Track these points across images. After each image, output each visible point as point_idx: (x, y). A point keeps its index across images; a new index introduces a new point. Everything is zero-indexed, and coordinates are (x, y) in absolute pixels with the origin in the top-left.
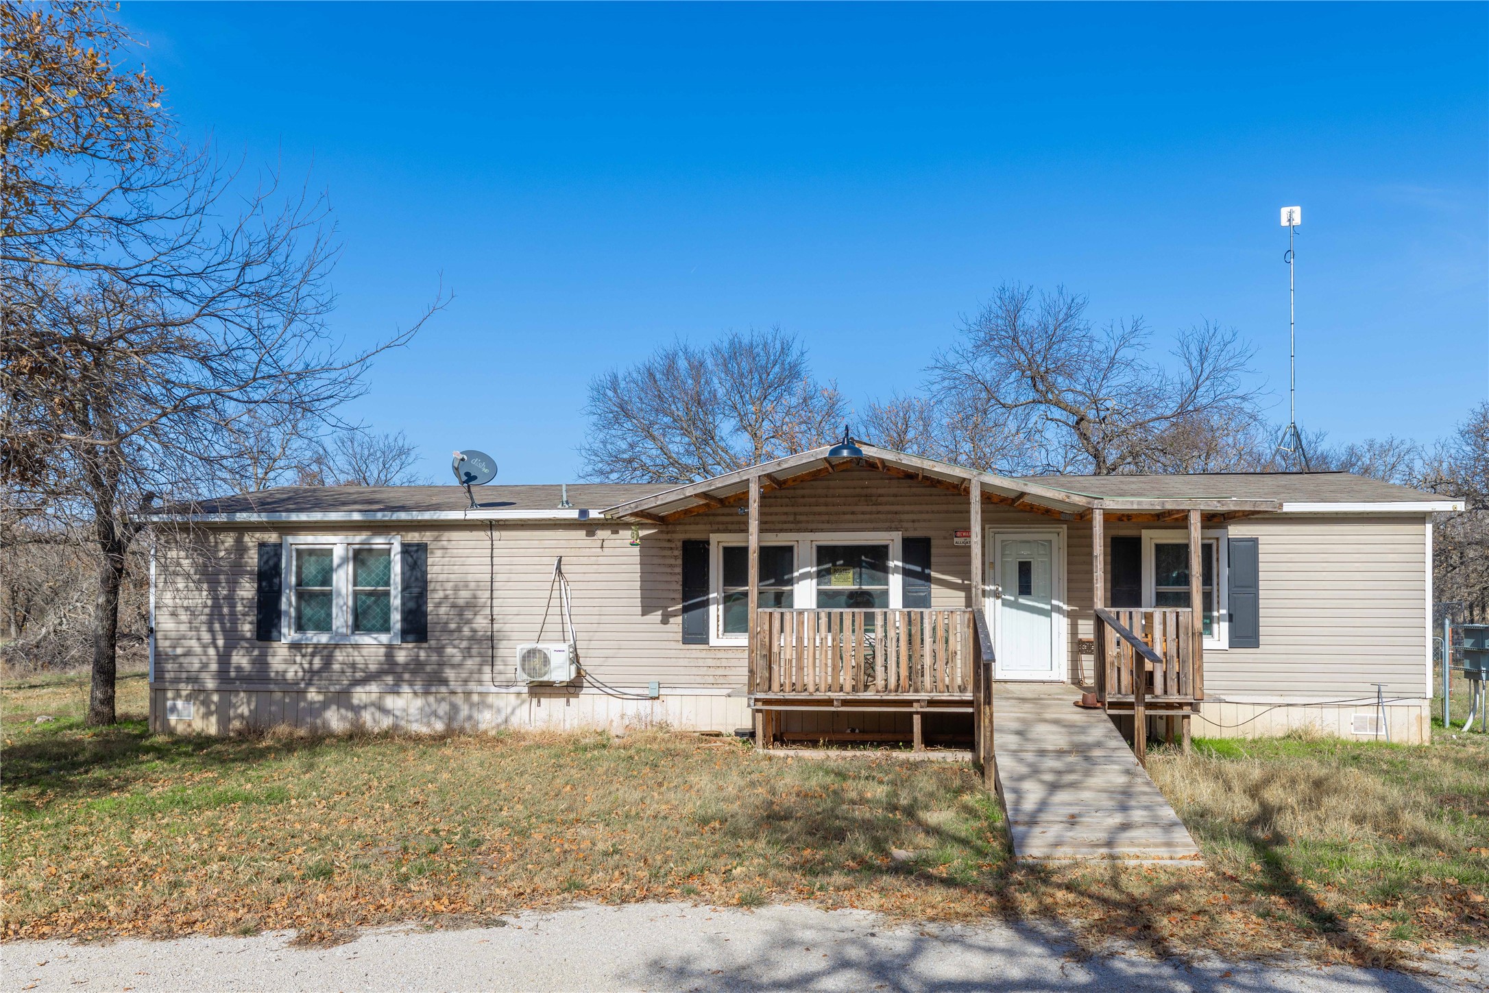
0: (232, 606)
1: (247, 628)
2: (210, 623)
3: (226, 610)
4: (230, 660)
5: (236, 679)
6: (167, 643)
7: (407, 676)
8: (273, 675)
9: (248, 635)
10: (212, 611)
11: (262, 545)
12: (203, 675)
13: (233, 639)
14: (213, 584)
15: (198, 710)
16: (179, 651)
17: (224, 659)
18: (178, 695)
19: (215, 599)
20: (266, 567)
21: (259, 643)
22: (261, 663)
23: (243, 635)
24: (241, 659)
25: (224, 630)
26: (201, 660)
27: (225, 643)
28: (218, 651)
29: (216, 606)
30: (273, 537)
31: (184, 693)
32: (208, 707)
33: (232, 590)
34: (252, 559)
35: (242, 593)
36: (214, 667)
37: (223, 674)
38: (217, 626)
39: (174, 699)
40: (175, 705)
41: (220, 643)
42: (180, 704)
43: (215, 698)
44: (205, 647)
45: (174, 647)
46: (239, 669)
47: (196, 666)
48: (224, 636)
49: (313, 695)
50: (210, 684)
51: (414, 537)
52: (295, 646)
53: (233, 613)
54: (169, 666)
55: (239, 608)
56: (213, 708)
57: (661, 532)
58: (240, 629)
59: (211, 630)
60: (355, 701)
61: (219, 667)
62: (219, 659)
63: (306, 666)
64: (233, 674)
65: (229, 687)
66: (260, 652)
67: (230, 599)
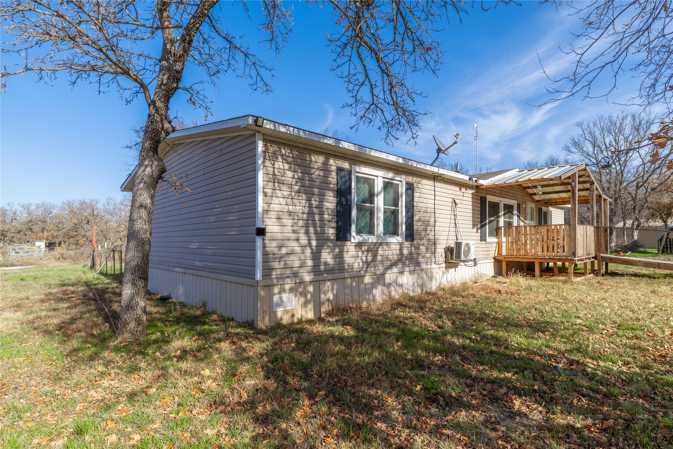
0: (321, 214)
1: (331, 232)
2: (307, 226)
3: (317, 217)
4: (320, 256)
5: (325, 271)
6: (274, 244)
7: (407, 262)
8: (346, 267)
9: (332, 237)
10: (308, 217)
11: (340, 170)
12: (302, 270)
13: (322, 240)
14: (309, 195)
15: (299, 300)
16: (284, 251)
17: (316, 256)
18: (282, 291)
19: (310, 206)
20: (343, 187)
21: (339, 243)
22: (339, 257)
23: (328, 236)
24: (327, 257)
25: (316, 233)
26: (300, 257)
27: (317, 243)
28: (312, 250)
29: (311, 213)
30: (346, 165)
31: (287, 287)
32: (306, 296)
33: (321, 201)
34: (333, 178)
35: (328, 204)
36: (310, 263)
37: (315, 270)
38: (311, 230)
39: (280, 293)
40: (281, 298)
41: (314, 243)
42: (285, 296)
43: (311, 289)
44: (303, 247)
45: (280, 247)
46: (326, 264)
47: (297, 264)
48: (316, 237)
49: (368, 279)
50: (308, 278)
51: (410, 179)
52: (359, 245)
53: (322, 220)
54: (276, 265)
55: (326, 216)
56: (309, 296)
57: (476, 192)
58: (326, 232)
59: (307, 233)
60: (387, 281)
61: (314, 263)
62: (313, 256)
63: (364, 258)
64: (322, 268)
65: (320, 278)
66: (340, 249)
67: (320, 207)
